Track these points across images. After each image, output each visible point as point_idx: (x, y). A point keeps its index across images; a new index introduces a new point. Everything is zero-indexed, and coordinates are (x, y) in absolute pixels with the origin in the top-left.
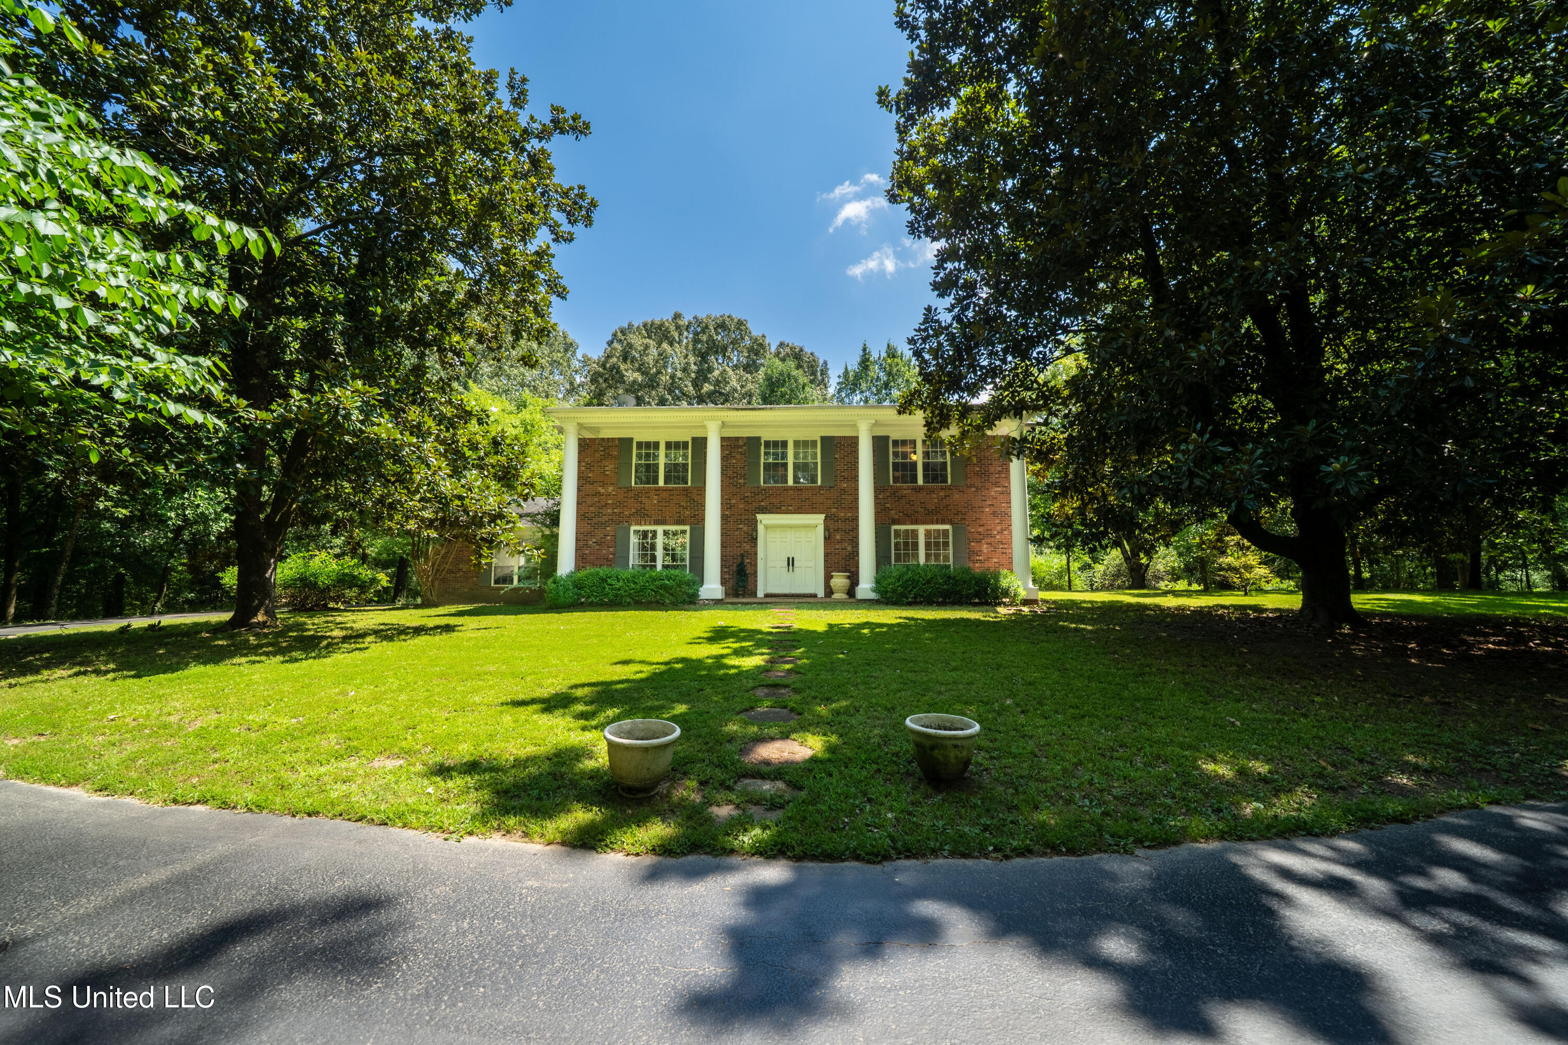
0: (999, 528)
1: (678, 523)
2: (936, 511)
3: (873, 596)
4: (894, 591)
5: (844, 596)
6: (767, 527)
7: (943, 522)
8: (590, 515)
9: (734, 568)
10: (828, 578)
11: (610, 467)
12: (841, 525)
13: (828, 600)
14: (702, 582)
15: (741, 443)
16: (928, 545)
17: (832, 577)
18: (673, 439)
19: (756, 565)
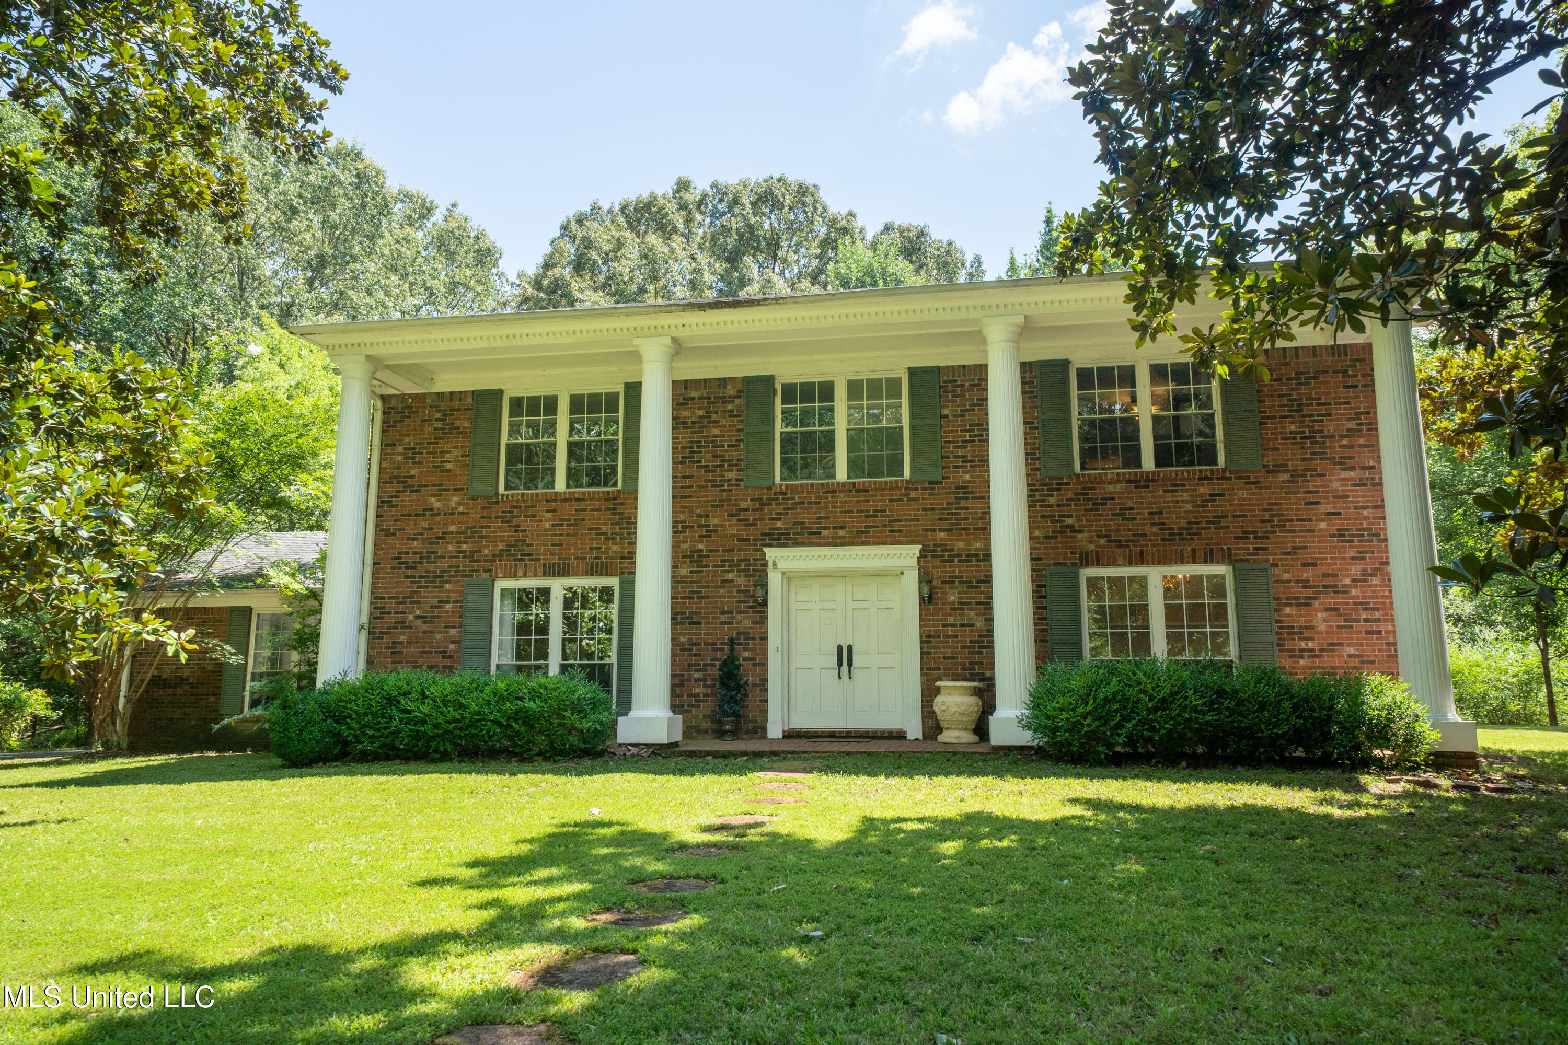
0: (1356, 570)
1: (594, 571)
2: (1190, 532)
3: (1025, 738)
4: (1073, 727)
5: (967, 737)
6: (788, 577)
7: (1209, 558)
8: (411, 558)
9: (715, 672)
10: (929, 693)
11: (453, 452)
12: (957, 568)
13: (929, 746)
14: (625, 706)
15: (730, 391)
16: (1172, 613)
17: (938, 691)
18: (586, 389)
19: (764, 664)
